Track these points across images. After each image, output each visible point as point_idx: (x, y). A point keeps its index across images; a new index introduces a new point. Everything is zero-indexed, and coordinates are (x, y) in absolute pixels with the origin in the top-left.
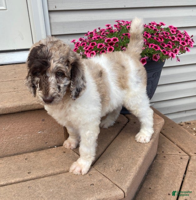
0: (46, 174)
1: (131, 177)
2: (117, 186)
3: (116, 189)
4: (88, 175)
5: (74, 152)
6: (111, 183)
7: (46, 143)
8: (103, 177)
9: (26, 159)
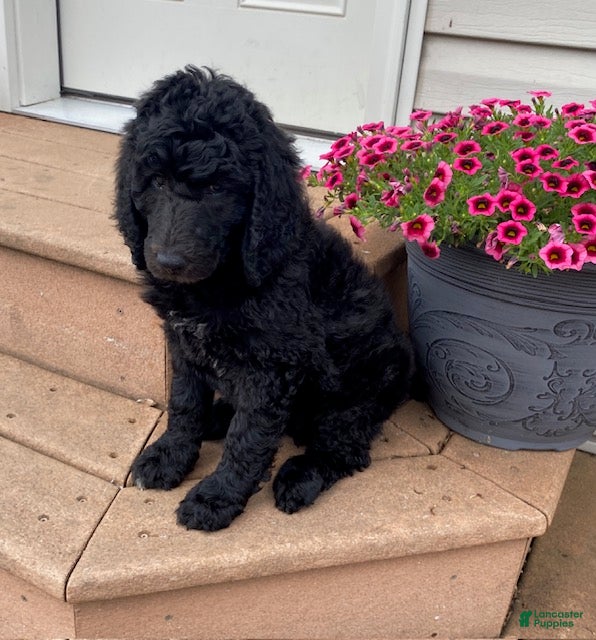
1: (141, 568)
2: (78, 560)
3: (63, 561)
4: (77, 496)
5: (147, 433)
6: (78, 546)
7: (123, 378)
8: (88, 521)
9: (51, 390)
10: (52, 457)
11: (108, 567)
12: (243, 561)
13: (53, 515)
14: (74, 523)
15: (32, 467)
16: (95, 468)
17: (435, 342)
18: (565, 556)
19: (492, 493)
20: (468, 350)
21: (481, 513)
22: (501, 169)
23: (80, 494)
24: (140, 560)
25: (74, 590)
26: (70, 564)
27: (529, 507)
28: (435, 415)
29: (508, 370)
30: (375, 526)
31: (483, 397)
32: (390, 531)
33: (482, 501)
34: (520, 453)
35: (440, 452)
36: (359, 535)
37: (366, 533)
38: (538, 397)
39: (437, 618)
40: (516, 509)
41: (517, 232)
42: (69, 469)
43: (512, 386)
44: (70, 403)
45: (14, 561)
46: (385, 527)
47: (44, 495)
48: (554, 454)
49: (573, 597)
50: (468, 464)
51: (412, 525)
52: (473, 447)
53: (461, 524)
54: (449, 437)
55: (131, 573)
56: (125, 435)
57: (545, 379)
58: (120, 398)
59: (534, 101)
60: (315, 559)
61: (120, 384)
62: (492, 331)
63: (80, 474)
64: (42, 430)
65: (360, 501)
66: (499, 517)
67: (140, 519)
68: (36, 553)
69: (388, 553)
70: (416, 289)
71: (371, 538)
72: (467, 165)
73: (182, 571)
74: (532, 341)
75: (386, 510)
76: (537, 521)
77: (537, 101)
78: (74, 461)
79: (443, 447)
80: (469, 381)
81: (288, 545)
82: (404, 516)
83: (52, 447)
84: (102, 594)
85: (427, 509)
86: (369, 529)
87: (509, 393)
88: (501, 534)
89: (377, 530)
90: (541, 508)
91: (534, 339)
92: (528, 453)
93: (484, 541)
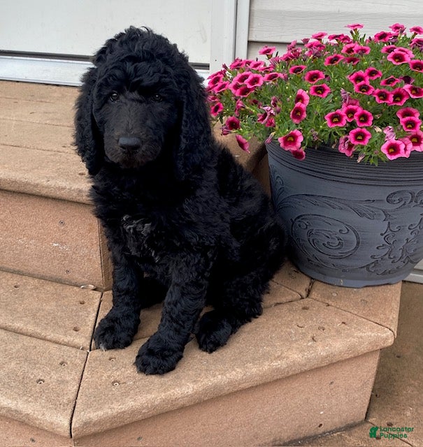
0: (10, 324)
1: (121, 406)
2: (74, 407)
3: (64, 410)
4: (60, 361)
5: (96, 310)
6: (72, 397)
7: (68, 271)
8: (74, 379)
9: (15, 287)
10: (30, 336)
11: (97, 409)
12: (190, 391)
13: (47, 379)
14: (63, 382)
15: (20, 345)
16: (66, 340)
17: (298, 217)
18: (399, 357)
19: (352, 320)
20: (324, 221)
21: (348, 336)
22: (342, 90)
23: (61, 360)
24: (118, 401)
25: (78, 428)
26: (70, 412)
27: (380, 326)
28: (299, 270)
29: (354, 231)
30: (276, 355)
31: (337, 253)
32: (288, 358)
33: (346, 327)
34: (365, 289)
35: (308, 296)
36: (267, 363)
37: (272, 361)
38: (377, 248)
39: (322, 413)
40: (372, 329)
41: (364, 136)
42: (47, 344)
43: (358, 243)
44: (32, 295)
45: (28, 414)
46: (283, 355)
47: (35, 364)
48: (389, 286)
49: (410, 385)
50: (330, 303)
51: (302, 351)
52: (330, 289)
53: (336, 345)
54: (311, 284)
55: (115, 411)
56: (80, 314)
57: (382, 235)
58: (68, 287)
59: (352, 32)
60: (239, 384)
61: (66, 276)
62: (341, 206)
63: (56, 346)
64: (19, 317)
65: (262, 339)
66: (361, 337)
67: (110, 372)
68: (43, 407)
69: (288, 372)
70: (279, 180)
71: (276, 364)
72: (320, 90)
73: (149, 406)
74: (372, 209)
75: (282, 343)
76: (388, 336)
77: (354, 32)
78: (48, 337)
79: (309, 292)
80: (326, 243)
81: (220, 377)
82: (294, 345)
83: (30, 328)
84: (97, 429)
85: (309, 338)
86: (273, 358)
87: (356, 248)
88: (364, 348)
89: (279, 358)
90: (388, 326)
91: (373, 207)
92: (371, 288)
93: (352, 356)
